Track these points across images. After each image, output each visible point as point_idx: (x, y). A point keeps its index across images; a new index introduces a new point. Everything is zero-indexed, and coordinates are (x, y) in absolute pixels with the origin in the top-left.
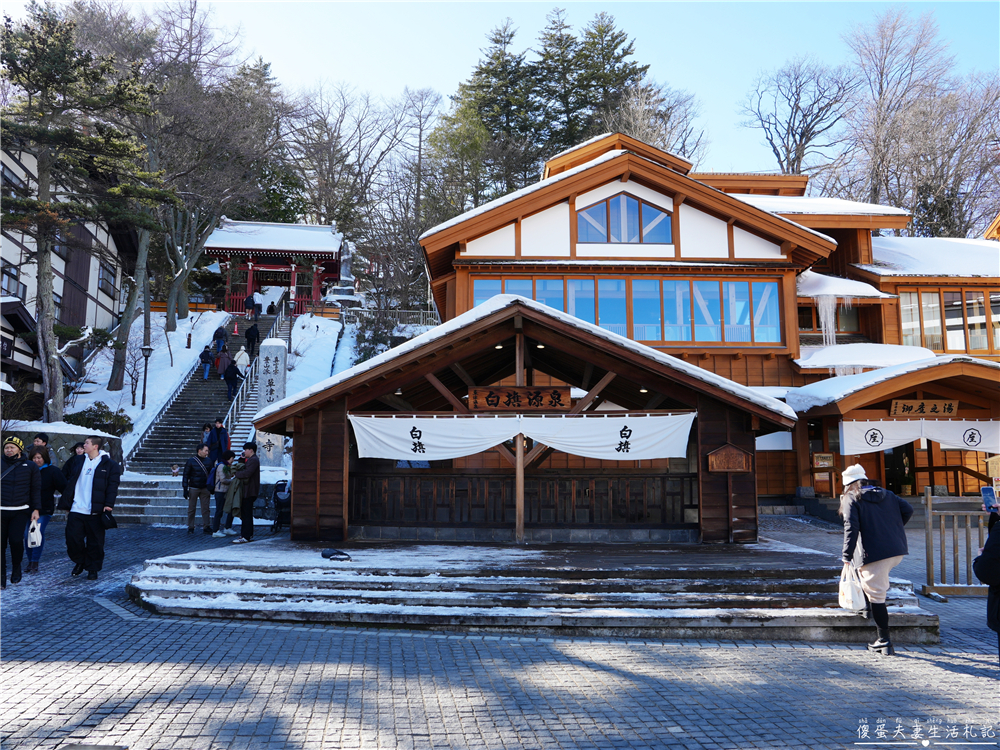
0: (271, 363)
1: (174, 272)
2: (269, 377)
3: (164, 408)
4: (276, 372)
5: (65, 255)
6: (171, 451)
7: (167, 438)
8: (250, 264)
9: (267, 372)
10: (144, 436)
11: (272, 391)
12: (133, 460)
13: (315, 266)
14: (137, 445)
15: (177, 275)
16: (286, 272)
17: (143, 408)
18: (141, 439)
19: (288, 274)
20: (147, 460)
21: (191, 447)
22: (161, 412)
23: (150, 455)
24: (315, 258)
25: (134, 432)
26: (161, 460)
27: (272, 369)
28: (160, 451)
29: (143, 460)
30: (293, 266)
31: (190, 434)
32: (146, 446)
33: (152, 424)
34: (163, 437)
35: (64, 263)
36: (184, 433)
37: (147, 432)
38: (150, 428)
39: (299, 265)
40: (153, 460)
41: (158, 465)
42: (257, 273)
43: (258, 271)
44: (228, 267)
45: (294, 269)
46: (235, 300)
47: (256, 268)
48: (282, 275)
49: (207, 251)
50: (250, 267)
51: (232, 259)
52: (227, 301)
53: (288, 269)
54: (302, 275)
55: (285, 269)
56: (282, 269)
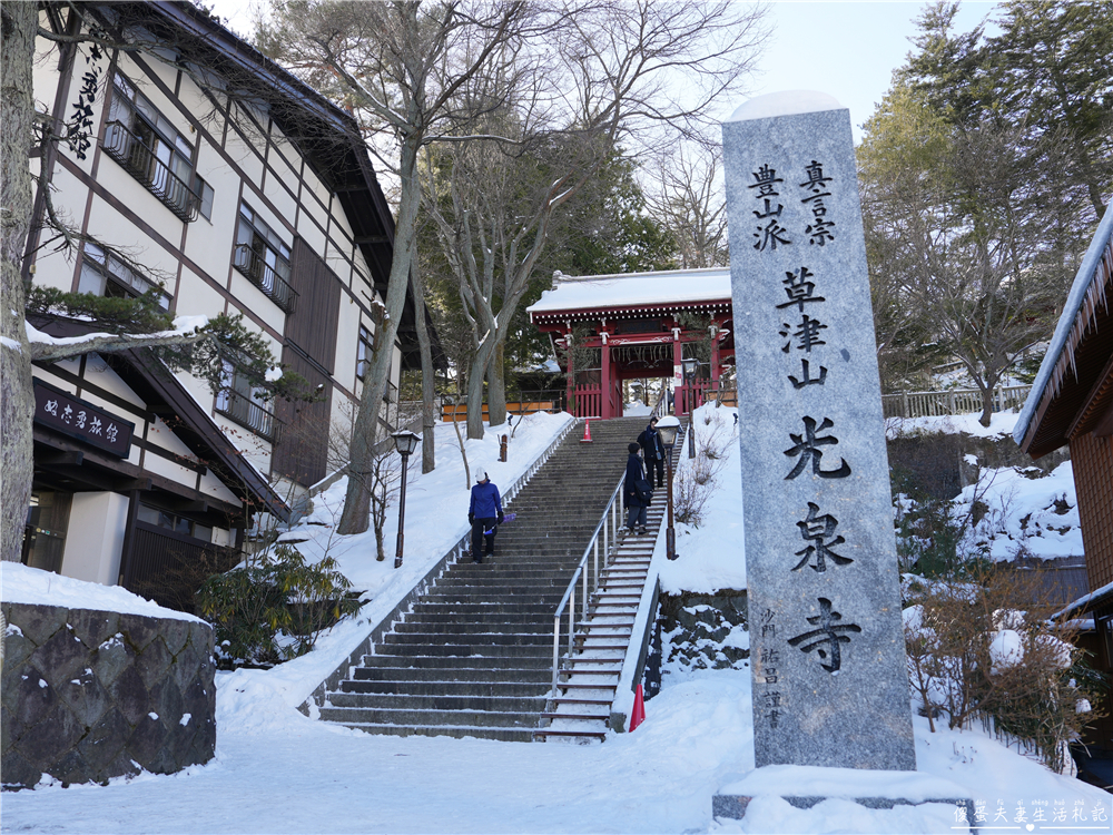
0: (789, 195)
1: (476, 337)
2: (784, 260)
3: (441, 564)
4: (821, 232)
5: (284, 301)
6: (442, 663)
7: (439, 629)
8: (604, 335)
9: (775, 236)
10: (384, 625)
11: (810, 332)
12: (347, 687)
13: (713, 328)
14: (364, 647)
15: (481, 343)
16: (664, 343)
17: (398, 564)
18: (375, 634)
19: (668, 347)
20: (378, 688)
21: (493, 651)
22: (434, 572)
23: (391, 675)
24: (712, 314)
25: (359, 617)
26: (412, 689)
27: (798, 216)
28: (418, 663)
29: (369, 688)
30: (676, 330)
31: (492, 618)
32: (387, 650)
33: (409, 597)
34: (429, 629)
35: (283, 315)
36: (480, 619)
37: (393, 615)
38: (403, 606)
39: (685, 329)
40: (392, 688)
41: (404, 703)
42: (616, 350)
43: (618, 346)
44: (569, 343)
45: (676, 336)
46: (582, 397)
47: (613, 342)
48: (657, 350)
49: (534, 318)
50: (604, 341)
51: (575, 330)
52: (569, 399)
53: (668, 339)
54: (691, 345)
55: (663, 339)
56: (658, 338)
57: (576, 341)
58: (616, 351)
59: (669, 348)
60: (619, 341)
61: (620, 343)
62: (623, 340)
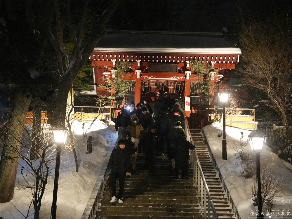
8: (139, 72)
13: (213, 73)
16: (179, 81)
30: (188, 74)
43: (147, 80)
44: (113, 75)
50: (138, 76)
53: (182, 78)
55: (178, 78)
56: (174, 77)
60: (148, 77)
61: (148, 78)
62: (151, 77)
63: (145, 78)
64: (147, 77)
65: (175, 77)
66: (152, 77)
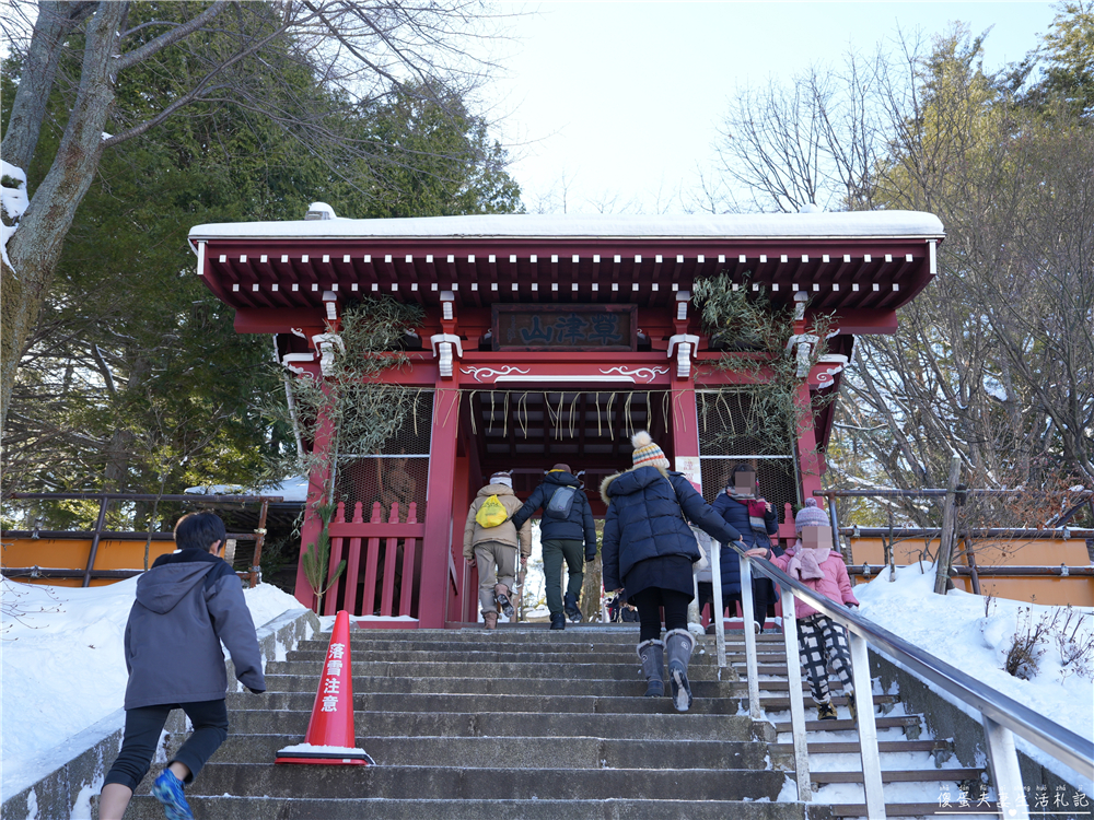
8: (446, 345)
13: (803, 344)
16: (641, 387)
30: (684, 345)
42: (477, 401)
43: (490, 386)
44: (327, 362)
45: (684, 362)
46: (356, 546)
47: (476, 373)
48: (618, 407)
49: (212, 262)
50: (446, 362)
51: (351, 318)
52: (307, 548)
53: (650, 374)
54: (730, 398)
55: (637, 372)
56: (620, 370)
57: (351, 360)
58: (482, 406)
59: (656, 398)
60: (493, 372)
61: (496, 376)
62: (506, 370)
63: (479, 374)
64: (489, 373)
65: (624, 370)
66: (511, 373)
